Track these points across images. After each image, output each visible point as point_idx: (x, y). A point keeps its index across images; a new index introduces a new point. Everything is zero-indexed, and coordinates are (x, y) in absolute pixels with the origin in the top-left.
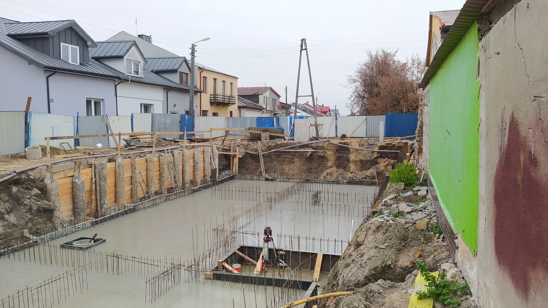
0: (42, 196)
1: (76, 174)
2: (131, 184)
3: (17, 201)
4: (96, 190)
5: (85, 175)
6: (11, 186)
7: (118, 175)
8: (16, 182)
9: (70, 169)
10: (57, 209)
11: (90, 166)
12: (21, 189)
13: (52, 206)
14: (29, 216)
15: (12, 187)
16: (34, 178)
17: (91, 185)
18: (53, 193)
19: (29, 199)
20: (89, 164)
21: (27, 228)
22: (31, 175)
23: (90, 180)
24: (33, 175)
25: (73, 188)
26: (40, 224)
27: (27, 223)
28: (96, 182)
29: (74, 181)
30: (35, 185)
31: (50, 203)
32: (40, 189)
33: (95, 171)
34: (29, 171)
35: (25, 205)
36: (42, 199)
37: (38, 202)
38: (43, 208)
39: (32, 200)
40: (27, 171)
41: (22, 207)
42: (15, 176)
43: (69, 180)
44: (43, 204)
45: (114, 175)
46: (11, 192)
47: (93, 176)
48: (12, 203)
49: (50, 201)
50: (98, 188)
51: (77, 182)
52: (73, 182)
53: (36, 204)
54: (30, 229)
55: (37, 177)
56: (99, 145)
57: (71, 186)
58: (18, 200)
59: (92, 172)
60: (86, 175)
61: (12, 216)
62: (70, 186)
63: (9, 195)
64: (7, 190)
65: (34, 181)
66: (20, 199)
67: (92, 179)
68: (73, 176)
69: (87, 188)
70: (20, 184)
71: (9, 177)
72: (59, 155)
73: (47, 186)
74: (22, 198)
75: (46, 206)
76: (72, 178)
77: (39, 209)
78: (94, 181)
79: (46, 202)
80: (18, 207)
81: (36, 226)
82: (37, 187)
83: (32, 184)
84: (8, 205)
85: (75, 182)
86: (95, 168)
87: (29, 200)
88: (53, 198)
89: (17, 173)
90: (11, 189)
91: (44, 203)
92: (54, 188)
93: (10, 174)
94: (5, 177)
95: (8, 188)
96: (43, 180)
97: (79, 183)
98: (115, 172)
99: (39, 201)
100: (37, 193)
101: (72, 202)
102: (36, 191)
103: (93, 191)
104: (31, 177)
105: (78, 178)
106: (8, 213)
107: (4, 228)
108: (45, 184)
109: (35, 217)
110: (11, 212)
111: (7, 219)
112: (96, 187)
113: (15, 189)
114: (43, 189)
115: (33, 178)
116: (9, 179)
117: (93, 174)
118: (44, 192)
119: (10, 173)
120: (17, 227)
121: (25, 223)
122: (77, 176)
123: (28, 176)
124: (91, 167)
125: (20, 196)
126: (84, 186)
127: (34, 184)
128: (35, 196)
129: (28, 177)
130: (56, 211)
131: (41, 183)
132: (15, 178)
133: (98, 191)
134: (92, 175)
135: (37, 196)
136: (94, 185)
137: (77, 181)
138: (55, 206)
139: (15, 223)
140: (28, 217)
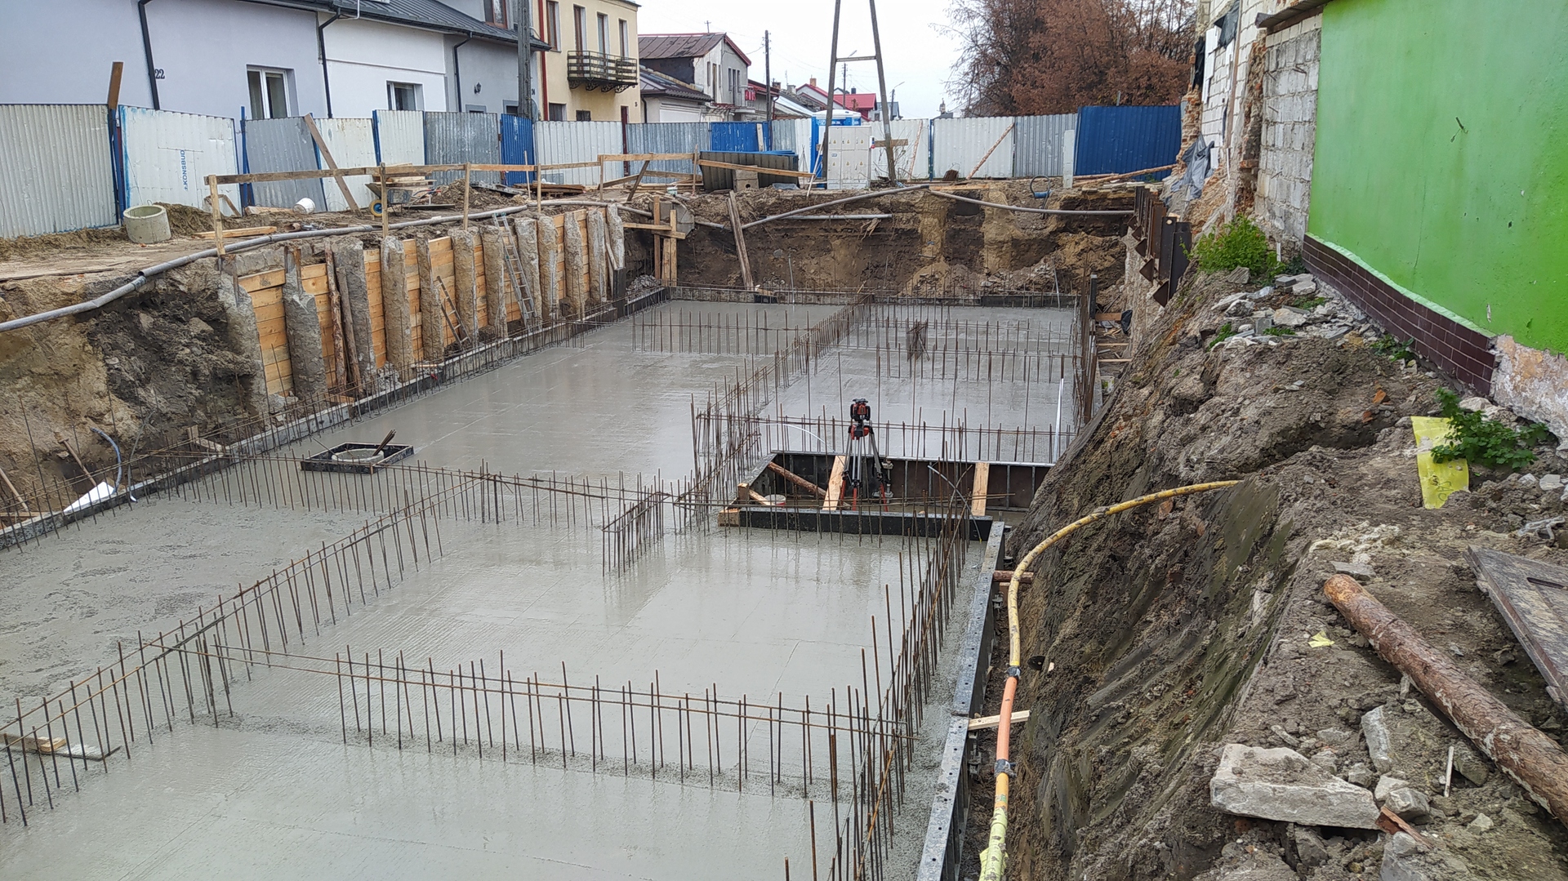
0: (217, 338)
1: (292, 279)
2: (420, 311)
3: (157, 352)
4: (344, 324)
5: (311, 282)
6: (136, 312)
7: (389, 284)
8: (143, 300)
9: (271, 267)
10: (259, 373)
11: (321, 258)
12: (161, 320)
13: (246, 366)
14: (193, 391)
15: (138, 315)
16: (189, 289)
17: (330, 311)
18: (245, 330)
19: (187, 345)
20: (316, 252)
21: (194, 424)
22: (180, 283)
23: (324, 299)
24: (185, 281)
25: (285, 317)
26: (221, 412)
27: (192, 410)
28: (341, 302)
29: (289, 299)
30: (195, 310)
31: (240, 358)
32: (208, 321)
33: (335, 272)
34: (173, 272)
35: (181, 362)
36: (219, 347)
37: (210, 356)
38: (226, 370)
39: (195, 349)
40: (167, 270)
41: (173, 369)
42: (141, 284)
43: (271, 297)
44: (222, 360)
45: (378, 285)
46: (137, 327)
47: (333, 287)
48: (145, 357)
49: (239, 353)
50: (349, 318)
51: (298, 301)
52: (284, 302)
53: (208, 361)
54: (203, 427)
55: (195, 288)
56: (307, 204)
57: (281, 314)
58: (161, 348)
59: (327, 274)
60: (314, 284)
61: (152, 391)
62: (276, 313)
63: (135, 337)
64: (127, 324)
65: (189, 298)
66: (165, 346)
67: (329, 293)
68: (282, 285)
69: (322, 318)
70: (156, 307)
71: (129, 286)
72: (208, 230)
73: (228, 312)
74: (170, 343)
75: (231, 366)
76: (280, 291)
77: (216, 374)
78: (335, 299)
79: (230, 355)
80: (162, 367)
81: (214, 418)
82: (200, 315)
83: (186, 307)
84: (137, 364)
85: (293, 300)
86: (334, 263)
87: (187, 351)
88: (247, 344)
89: (147, 277)
90: (136, 321)
91: (222, 358)
92: (247, 317)
93: (129, 281)
94: (118, 287)
95: (130, 317)
96: (214, 296)
97: (302, 304)
98: (381, 276)
99: (211, 352)
100: (203, 331)
101: (286, 356)
102: (198, 326)
103: (338, 328)
104: (182, 288)
105: (299, 290)
106: (144, 383)
107: (141, 421)
108: (222, 305)
109: (210, 393)
110: (148, 380)
111: (142, 399)
112: (343, 317)
113: (145, 320)
114: (216, 321)
115: (186, 291)
116: (129, 293)
117: (332, 281)
118: (222, 328)
119: (129, 276)
120: (169, 419)
121: (187, 409)
122: (295, 285)
123: (172, 285)
124: (322, 261)
125: (164, 338)
126: (315, 313)
127: (190, 307)
128: (199, 339)
129: (173, 288)
130: (257, 380)
131: (211, 304)
132: (141, 290)
133: (350, 327)
134: (328, 283)
135: (204, 340)
136: (336, 310)
137: (296, 298)
138: (253, 366)
139: (164, 411)
140: (191, 393)
